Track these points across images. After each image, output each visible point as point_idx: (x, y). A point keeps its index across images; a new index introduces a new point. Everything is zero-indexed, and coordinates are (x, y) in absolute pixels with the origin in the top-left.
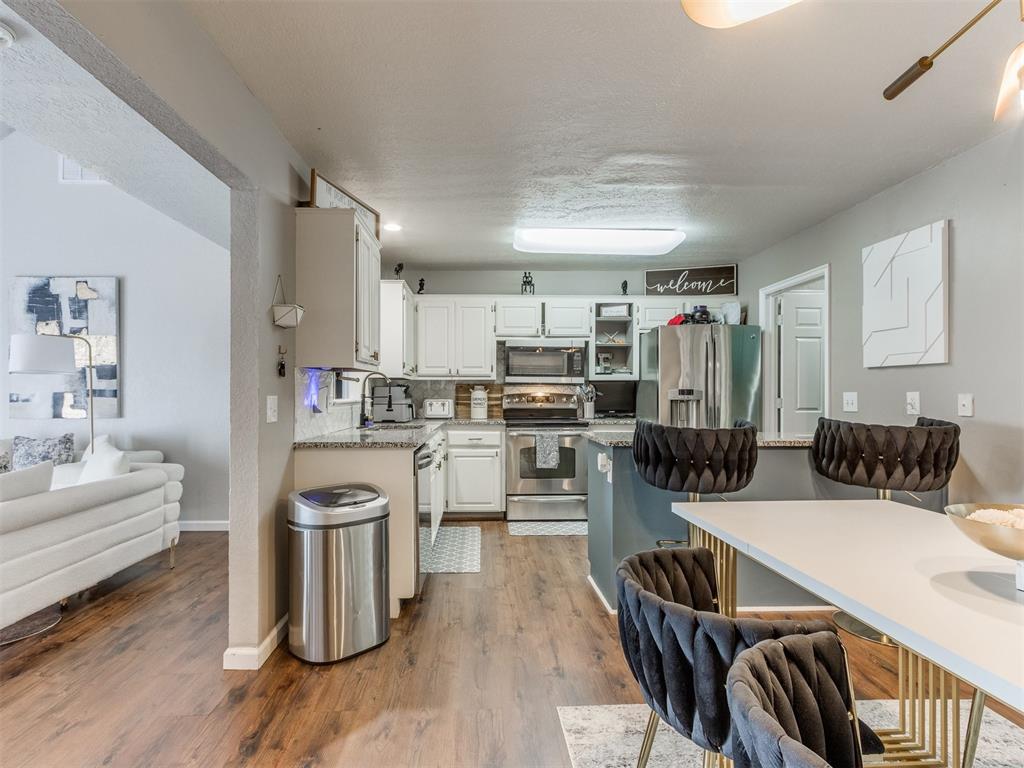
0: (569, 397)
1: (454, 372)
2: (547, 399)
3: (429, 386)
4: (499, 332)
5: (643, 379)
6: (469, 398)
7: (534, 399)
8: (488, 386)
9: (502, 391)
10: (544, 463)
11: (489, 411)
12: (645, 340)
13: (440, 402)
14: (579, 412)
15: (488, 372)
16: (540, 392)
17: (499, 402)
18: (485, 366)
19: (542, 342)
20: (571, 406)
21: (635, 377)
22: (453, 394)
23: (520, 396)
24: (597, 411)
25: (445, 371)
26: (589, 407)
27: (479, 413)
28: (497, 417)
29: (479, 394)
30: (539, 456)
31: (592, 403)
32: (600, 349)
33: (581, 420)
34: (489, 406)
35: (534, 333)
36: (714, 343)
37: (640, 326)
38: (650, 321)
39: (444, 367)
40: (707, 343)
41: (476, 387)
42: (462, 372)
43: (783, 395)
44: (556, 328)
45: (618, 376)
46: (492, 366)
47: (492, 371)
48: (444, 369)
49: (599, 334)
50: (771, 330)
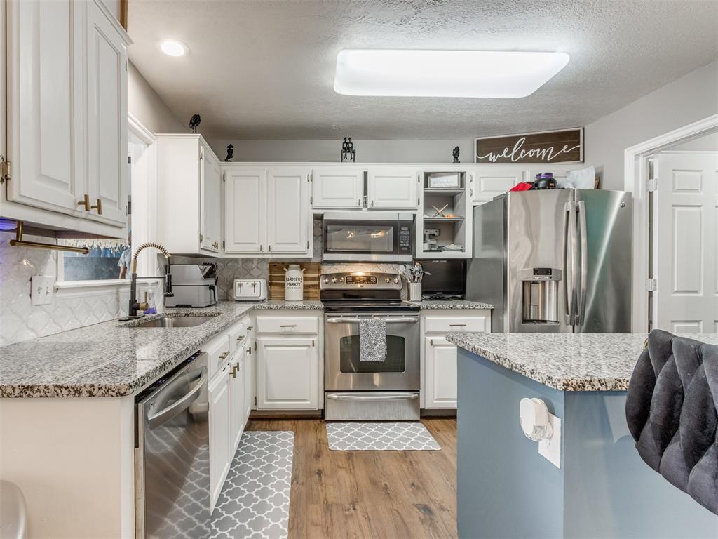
0: (393, 276)
1: (265, 249)
2: (368, 279)
3: (240, 263)
4: (316, 204)
5: (476, 256)
6: (283, 278)
7: (354, 280)
8: (304, 265)
9: (319, 270)
10: (369, 354)
11: (304, 292)
12: (479, 212)
13: (251, 282)
14: (404, 294)
15: (304, 249)
16: (360, 272)
17: (316, 283)
18: (300, 243)
19: (364, 215)
20: (395, 287)
21: (467, 254)
22: (267, 273)
23: (339, 275)
24: (424, 292)
25: (255, 248)
26: (416, 288)
27: (294, 294)
28: (314, 298)
29: (294, 273)
30: (363, 346)
31: (419, 284)
32: (428, 224)
33: (405, 303)
34: (305, 287)
35: (354, 204)
36: (577, 212)
37: (474, 197)
38: (485, 191)
39: (255, 243)
40: (568, 212)
41: (290, 266)
42: (275, 248)
43: (655, 276)
44: (380, 199)
45: (451, 253)
46: (308, 242)
47: (308, 248)
48: (254, 246)
49: (427, 207)
50: (641, 197)
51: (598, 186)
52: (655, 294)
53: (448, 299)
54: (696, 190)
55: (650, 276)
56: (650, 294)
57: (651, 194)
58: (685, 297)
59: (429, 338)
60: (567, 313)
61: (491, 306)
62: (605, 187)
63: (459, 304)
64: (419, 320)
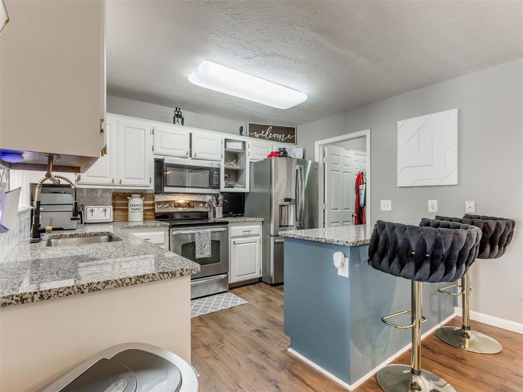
0: (204, 203)
1: (117, 182)
2: (189, 205)
4: (156, 151)
5: (251, 191)
6: (127, 205)
7: (179, 205)
8: (143, 194)
9: (154, 198)
10: (201, 253)
11: (144, 215)
12: (252, 165)
13: (102, 208)
14: (211, 215)
15: (147, 183)
16: (182, 200)
17: (151, 208)
18: (147, 181)
19: (189, 162)
20: (205, 210)
21: (247, 190)
22: (110, 201)
23: (166, 202)
24: (224, 213)
25: (108, 181)
26: (219, 211)
27: (136, 216)
28: (149, 219)
29: (136, 201)
30: (197, 248)
31: (221, 208)
32: (227, 171)
33: (211, 220)
34: (145, 211)
35: (183, 154)
36: (301, 170)
37: (250, 157)
38: (256, 154)
39: (107, 177)
40: (297, 170)
41: (132, 195)
42: (124, 182)
43: (326, 202)
44: (199, 152)
45: (237, 189)
46: (150, 178)
47: (150, 182)
48: (106, 179)
49: (226, 160)
50: (321, 165)
51: (304, 158)
52: (326, 210)
53: (234, 217)
54: (337, 164)
55: (324, 203)
56: (324, 210)
57: (324, 164)
58: (335, 212)
59: (233, 240)
60: (297, 221)
61: (263, 219)
62: (306, 158)
63: (239, 219)
64: (228, 230)
